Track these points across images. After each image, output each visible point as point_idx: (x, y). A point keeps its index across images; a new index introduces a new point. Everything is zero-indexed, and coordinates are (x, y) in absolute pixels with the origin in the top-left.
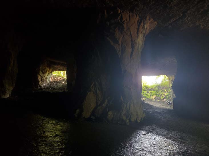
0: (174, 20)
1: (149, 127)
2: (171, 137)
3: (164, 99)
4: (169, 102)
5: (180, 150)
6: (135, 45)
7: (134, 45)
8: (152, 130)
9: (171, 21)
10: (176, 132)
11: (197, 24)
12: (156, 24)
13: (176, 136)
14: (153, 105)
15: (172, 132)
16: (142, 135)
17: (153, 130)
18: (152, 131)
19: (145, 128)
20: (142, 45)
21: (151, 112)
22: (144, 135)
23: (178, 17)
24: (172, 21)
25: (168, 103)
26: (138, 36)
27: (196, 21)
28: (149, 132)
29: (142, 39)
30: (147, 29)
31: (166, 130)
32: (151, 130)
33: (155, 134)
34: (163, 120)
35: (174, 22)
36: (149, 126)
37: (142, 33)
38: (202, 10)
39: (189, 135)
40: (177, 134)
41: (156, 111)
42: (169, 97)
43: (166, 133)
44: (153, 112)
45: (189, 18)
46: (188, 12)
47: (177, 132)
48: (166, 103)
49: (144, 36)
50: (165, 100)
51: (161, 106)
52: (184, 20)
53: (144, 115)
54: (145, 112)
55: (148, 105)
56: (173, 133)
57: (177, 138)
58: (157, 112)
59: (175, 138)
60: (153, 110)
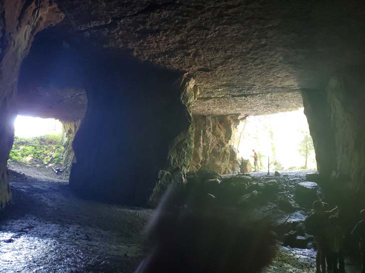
0: (97, 25)
1: (19, 223)
2: (69, 237)
3: (49, 163)
4: (58, 170)
5: (87, 262)
6: (9, 43)
7: (7, 42)
8: (28, 227)
9: (90, 25)
10: (76, 227)
11: (130, 46)
12: (61, 18)
13: (77, 234)
14: (26, 174)
15: (68, 228)
16: (5, 241)
17: (31, 227)
18: (27, 230)
19: (12, 225)
20: (27, 49)
21: (23, 188)
22: (10, 241)
23: (103, 23)
24: (92, 26)
25: (57, 172)
26: (21, 26)
27: (129, 41)
28: (20, 232)
29: (27, 36)
30: (41, 19)
31: (58, 225)
32: (25, 228)
33: (35, 236)
34: (50, 204)
35: (95, 28)
36: (19, 221)
37: (29, 23)
38: (142, 27)
39: (98, 230)
40: (78, 231)
41: (35, 186)
42: (59, 161)
43: (57, 231)
44: (28, 189)
45: (121, 33)
46: (122, 21)
47: (79, 226)
48: (53, 170)
49: (32, 33)
50: (50, 165)
51: (42, 176)
52: (112, 32)
53: (10, 197)
54: (11, 189)
55: (15, 173)
56: (71, 229)
57: (80, 238)
58: (37, 190)
59: (76, 240)
60: (30, 186)
